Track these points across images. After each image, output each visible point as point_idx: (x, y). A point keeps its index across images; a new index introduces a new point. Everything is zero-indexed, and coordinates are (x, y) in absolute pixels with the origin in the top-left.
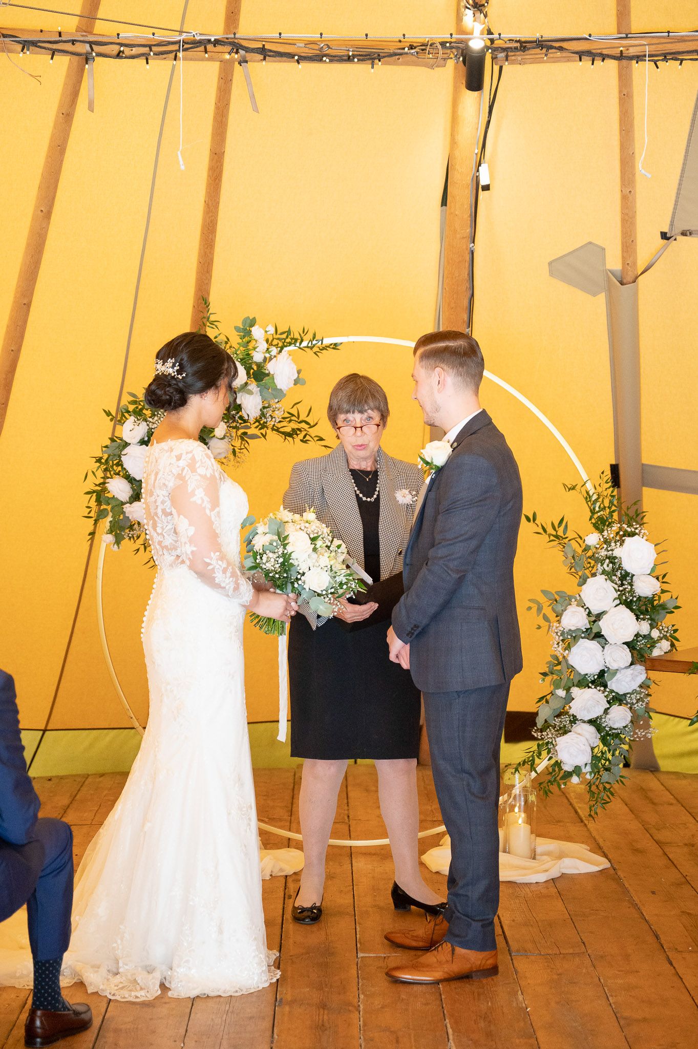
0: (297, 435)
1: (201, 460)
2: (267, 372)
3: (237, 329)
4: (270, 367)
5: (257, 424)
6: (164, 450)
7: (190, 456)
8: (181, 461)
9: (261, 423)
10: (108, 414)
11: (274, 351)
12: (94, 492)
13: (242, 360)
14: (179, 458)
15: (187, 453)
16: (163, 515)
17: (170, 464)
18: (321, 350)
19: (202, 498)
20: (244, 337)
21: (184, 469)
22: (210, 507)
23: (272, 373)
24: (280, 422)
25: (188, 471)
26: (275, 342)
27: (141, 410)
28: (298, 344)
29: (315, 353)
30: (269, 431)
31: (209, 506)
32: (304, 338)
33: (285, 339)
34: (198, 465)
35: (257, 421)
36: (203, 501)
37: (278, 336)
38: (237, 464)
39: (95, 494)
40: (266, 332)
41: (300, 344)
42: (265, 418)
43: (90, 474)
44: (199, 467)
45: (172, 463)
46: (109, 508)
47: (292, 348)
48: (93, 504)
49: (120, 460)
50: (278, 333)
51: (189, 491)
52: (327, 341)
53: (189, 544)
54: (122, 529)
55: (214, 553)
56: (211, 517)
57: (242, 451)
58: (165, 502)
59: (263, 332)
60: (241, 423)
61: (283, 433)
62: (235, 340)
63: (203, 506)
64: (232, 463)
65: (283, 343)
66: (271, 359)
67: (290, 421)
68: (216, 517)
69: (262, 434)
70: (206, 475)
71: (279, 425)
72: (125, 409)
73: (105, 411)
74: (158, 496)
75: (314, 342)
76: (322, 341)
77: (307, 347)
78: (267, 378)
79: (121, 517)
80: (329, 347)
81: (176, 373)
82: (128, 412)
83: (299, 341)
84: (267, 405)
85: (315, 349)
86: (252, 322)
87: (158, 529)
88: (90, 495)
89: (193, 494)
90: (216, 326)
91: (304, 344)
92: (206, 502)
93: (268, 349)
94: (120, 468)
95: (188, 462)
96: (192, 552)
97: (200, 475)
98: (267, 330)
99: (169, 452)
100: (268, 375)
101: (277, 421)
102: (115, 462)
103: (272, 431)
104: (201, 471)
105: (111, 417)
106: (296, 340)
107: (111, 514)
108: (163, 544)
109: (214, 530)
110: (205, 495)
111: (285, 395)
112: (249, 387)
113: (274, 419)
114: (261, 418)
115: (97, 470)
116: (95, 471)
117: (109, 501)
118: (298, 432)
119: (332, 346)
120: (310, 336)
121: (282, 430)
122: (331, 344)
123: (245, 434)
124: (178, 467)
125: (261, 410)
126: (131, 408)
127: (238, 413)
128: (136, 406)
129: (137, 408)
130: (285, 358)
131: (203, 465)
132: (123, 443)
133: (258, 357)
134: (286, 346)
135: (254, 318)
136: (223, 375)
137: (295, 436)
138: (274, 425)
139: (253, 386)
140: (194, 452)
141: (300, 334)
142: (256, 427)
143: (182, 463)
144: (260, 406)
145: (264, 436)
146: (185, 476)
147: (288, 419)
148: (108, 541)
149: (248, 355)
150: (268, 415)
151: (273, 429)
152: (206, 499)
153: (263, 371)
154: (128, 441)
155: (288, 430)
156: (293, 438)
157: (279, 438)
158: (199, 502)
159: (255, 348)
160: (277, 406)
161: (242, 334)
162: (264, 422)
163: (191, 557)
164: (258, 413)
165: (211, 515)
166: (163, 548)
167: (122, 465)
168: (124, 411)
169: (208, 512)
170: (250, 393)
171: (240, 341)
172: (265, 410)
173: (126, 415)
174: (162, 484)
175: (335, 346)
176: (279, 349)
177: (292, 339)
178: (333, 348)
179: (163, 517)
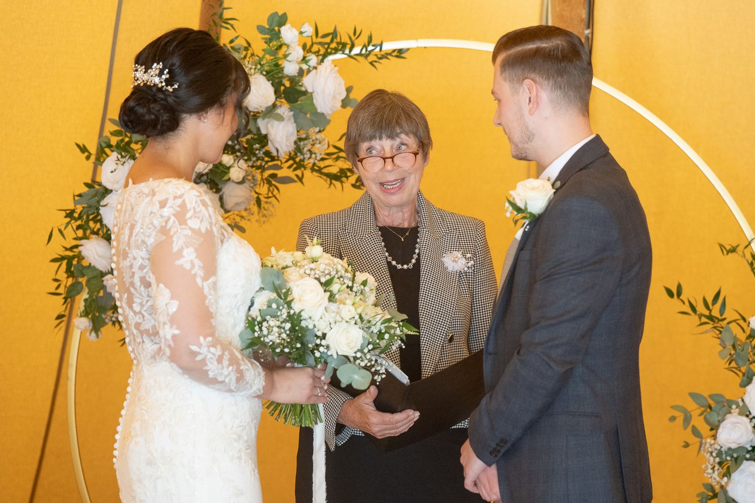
0: (347, 177)
1: (194, 208)
2: (303, 89)
3: (261, 29)
4: (308, 83)
5: (291, 162)
6: (144, 194)
7: (179, 201)
8: (165, 209)
9: (296, 159)
10: (83, 149)
11: (313, 60)
12: (62, 258)
13: (268, 72)
14: (163, 204)
15: (175, 198)
16: (142, 286)
17: (151, 213)
18: (380, 58)
19: (192, 262)
20: (271, 40)
21: (169, 219)
22: (203, 275)
23: (310, 90)
24: (323, 159)
25: (174, 222)
26: (315, 48)
27: (128, 143)
28: (347, 51)
29: (371, 63)
30: (308, 173)
31: (201, 273)
32: (356, 42)
33: (329, 44)
34: (189, 215)
35: (291, 158)
36: (193, 265)
37: (319, 40)
38: (264, 219)
39: (66, 261)
40: (301, 33)
41: (351, 50)
42: (302, 153)
43: (56, 233)
44: (190, 218)
45: (154, 211)
46: (83, 280)
47: (339, 56)
48: (62, 275)
49: (99, 214)
50: (320, 35)
51: (175, 251)
52: (388, 46)
53: (169, 325)
54: (102, 309)
55: (205, 338)
56: (203, 288)
57: (269, 200)
58: (145, 267)
59: (296, 33)
60: (267, 162)
61: (328, 175)
62: (259, 45)
63: (193, 272)
64: (256, 217)
65: (327, 49)
66: (309, 71)
67: (337, 158)
68: (210, 289)
69: (297, 176)
70: (199, 229)
71: (322, 164)
72: (105, 143)
73: (78, 145)
74: (135, 259)
75: (370, 48)
76: (381, 46)
77: (360, 54)
78: (303, 98)
79: (101, 294)
80: (390, 54)
81: (164, 84)
82: (110, 146)
83: (348, 47)
84: (304, 136)
85: (372, 58)
86: (282, 20)
87: (134, 305)
88: (58, 264)
89: (179, 255)
90: (232, 26)
91: (356, 50)
92: (197, 267)
93: (304, 58)
94: (98, 225)
95: (175, 210)
96: (174, 337)
97: (191, 229)
98: (303, 30)
99: (151, 196)
100: (305, 93)
101: (318, 158)
102: (91, 217)
103: (312, 172)
104: (194, 224)
105: (86, 154)
106: (344, 45)
107: (86, 290)
108: (142, 328)
109: (208, 307)
110: (197, 257)
111: (329, 122)
112: (279, 111)
113: (313, 156)
114: (296, 154)
115: (65, 228)
116: (62, 228)
117: (84, 271)
118: (349, 174)
119: (395, 54)
120: (364, 39)
121: (325, 170)
122: (394, 51)
123: (273, 176)
124: (162, 216)
125: (295, 143)
126: (114, 140)
127: (263, 147)
128: (120, 138)
129: (122, 140)
130: (329, 70)
131: (196, 215)
132: (102, 190)
133: (290, 68)
134: (330, 54)
135: (285, 15)
136: (230, 89)
137: (344, 179)
138: (314, 164)
139: (284, 110)
140: (184, 197)
141: (350, 38)
142: (289, 167)
143: (166, 211)
144: (295, 138)
145: (301, 179)
146: (170, 230)
147: (335, 156)
148: (82, 327)
149: (277, 65)
150: (305, 149)
151: (313, 170)
152: (198, 263)
153: (298, 88)
154: (109, 186)
155: (334, 170)
156: (342, 182)
157: (323, 182)
158: (188, 266)
159: (286, 56)
160: (318, 136)
161: (267, 36)
162: (301, 160)
163: (171, 343)
164: (291, 147)
165: (203, 285)
166: (142, 333)
167: (101, 221)
168: (104, 145)
169: (199, 281)
170: (280, 118)
171: (265, 46)
172: (302, 143)
173: (107, 150)
174: (140, 242)
175: (400, 53)
176: (320, 57)
177: (338, 44)
178: (397, 56)
179: (142, 288)
